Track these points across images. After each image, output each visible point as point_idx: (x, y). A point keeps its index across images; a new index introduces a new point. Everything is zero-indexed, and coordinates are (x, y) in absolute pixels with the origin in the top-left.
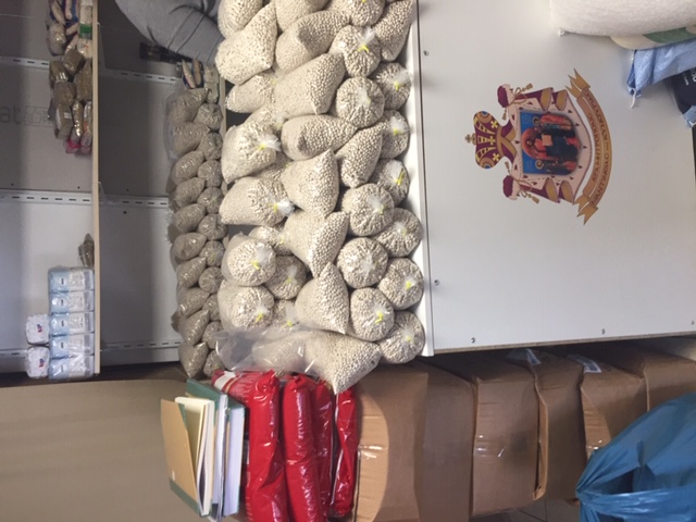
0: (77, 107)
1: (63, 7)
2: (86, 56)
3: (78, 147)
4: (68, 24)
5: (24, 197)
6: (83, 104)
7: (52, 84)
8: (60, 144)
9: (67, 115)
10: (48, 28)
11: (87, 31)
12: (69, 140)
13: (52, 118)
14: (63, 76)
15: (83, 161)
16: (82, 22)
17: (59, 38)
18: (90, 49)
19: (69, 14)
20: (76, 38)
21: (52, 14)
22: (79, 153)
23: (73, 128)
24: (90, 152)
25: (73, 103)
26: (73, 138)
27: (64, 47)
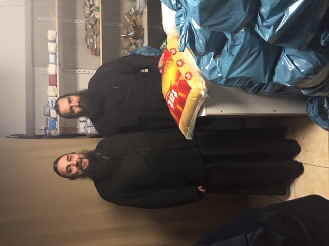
0: (95, 37)
2: (98, 18)
3: (95, 52)
4: (91, 6)
5: (77, 71)
6: (97, 36)
7: (86, 29)
8: (89, 51)
9: (91, 41)
10: (84, 8)
11: (98, 8)
12: (92, 50)
13: (86, 42)
14: (90, 26)
15: (97, 58)
16: (96, 5)
17: (88, 12)
18: (98, 15)
19: (91, 3)
20: (94, 11)
21: (85, 3)
22: (96, 55)
23: (93, 45)
24: (99, 55)
25: (93, 36)
26: (94, 49)
27: (90, 15)
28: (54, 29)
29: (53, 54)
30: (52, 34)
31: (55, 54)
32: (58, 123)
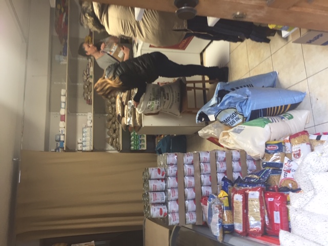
0: (89, 93)
1: (86, 72)
2: (91, 82)
3: (89, 102)
4: (87, 75)
5: (77, 114)
7: (84, 88)
8: (85, 101)
9: (87, 95)
10: (83, 76)
11: (91, 77)
12: (87, 100)
13: (84, 96)
14: (86, 86)
15: (90, 106)
16: (90, 75)
17: (86, 78)
18: (92, 80)
19: (88, 73)
20: (89, 79)
21: (84, 74)
22: (89, 104)
23: (88, 97)
24: (91, 104)
27: (86, 80)
28: (65, 89)
29: (63, 102)
30: (63, 92)
31: (65, 103)
32: (65, 144)
